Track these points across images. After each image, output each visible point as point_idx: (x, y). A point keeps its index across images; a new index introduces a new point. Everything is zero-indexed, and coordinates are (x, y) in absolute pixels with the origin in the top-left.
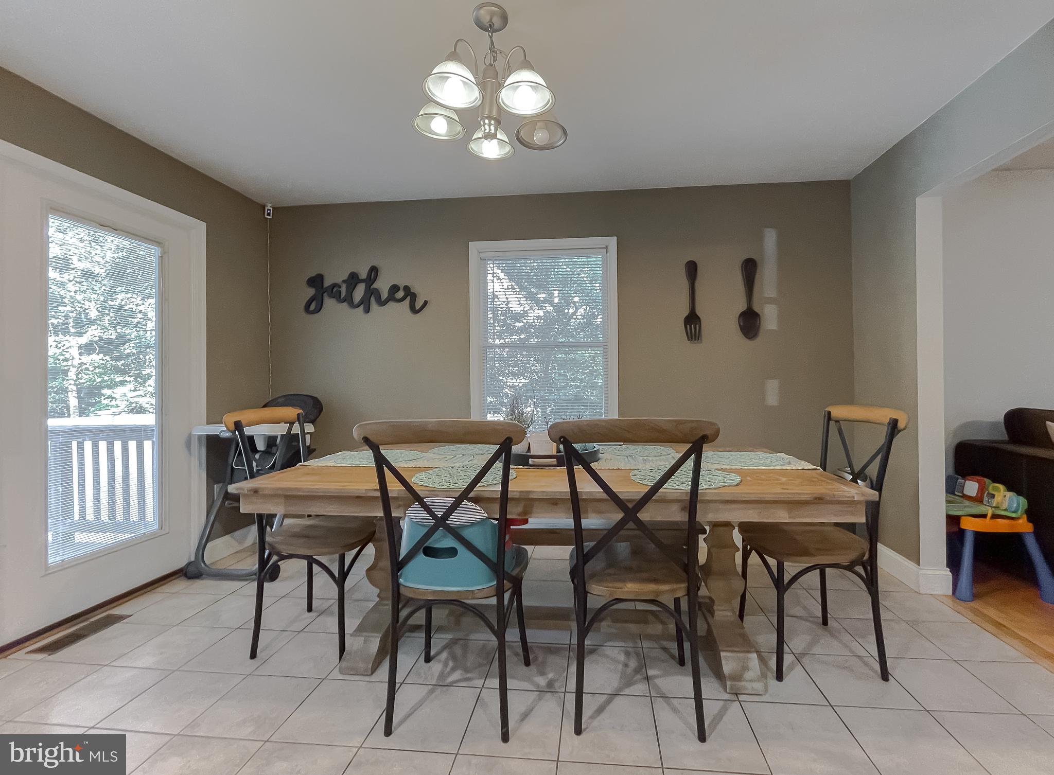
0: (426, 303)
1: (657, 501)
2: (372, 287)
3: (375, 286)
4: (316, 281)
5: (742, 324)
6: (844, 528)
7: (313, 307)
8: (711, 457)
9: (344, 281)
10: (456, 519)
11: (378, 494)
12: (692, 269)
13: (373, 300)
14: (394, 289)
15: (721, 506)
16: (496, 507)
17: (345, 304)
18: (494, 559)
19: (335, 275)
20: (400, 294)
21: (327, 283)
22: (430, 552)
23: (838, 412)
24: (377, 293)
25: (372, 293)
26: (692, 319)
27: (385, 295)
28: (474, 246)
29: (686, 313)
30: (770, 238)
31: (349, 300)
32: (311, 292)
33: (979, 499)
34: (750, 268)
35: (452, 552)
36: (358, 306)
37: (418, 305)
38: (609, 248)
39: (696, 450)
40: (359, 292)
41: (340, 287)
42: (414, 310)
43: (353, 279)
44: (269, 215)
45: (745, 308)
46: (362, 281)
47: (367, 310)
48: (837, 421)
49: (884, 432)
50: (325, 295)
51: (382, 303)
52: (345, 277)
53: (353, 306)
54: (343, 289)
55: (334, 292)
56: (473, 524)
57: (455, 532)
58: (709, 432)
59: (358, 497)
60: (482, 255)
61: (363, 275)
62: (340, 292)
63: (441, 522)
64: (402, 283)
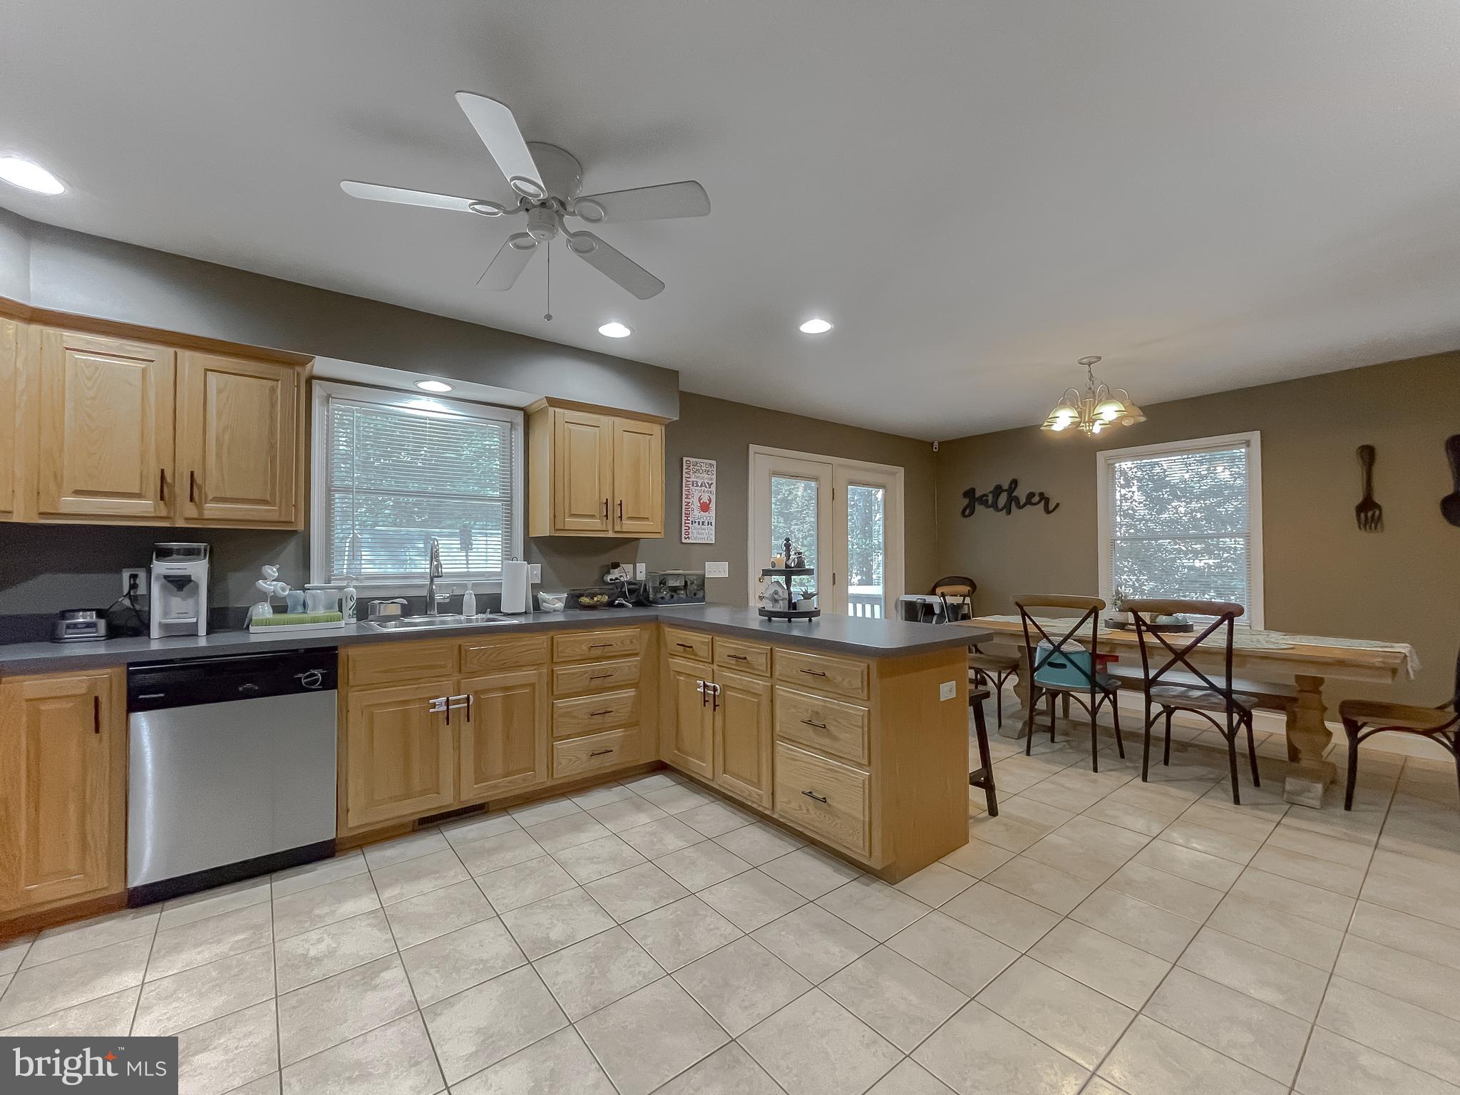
0: (1058, 505)
2: (1013, 495)
3: (1014, 494)
4: (970, 494)
5: (1445, 510)
7: (967, 512)
9: (990, 492)
10: (1065, 648)
11: (1023, 633)
12: (1368, 455)
13: (1013, 505)
14: (1031, 495)
16: (1090, 646)
17: (991, 509)
18: (1089, 672)
19: (984, 488)
20: (1036, 499)
21: (978, 494)
22: (1051, 665)
24: (1017, 500)
25: (1012, 499)
26: (1368, 510)
27: (1023, 500)
28: (1101, 455)
29: (1359, 499)
31: (995, 505)
32: (966, 501)
35: (1063, 666)
36: (1002, 510)
37: (1051, 507)
38: (1252, 442)
40: (1003, 500)
41: (987, 496)
42: (1048, 511)
43: (998, 490)
44: (936, 448)
46: (1005, 490)
47: (1009, 512)
50: (976, 503)
51: (1020, 507)
52: (992, 488)
53: (998, 510)
54: (990, 498)
55: (983, 500)
56: (1076, 653)
57: (1065, 655)
59: (1012, 634)
60: (1109, 462)
61: (1006, 486)
62: (987, 500)
63: (1057, 648)
64: (1037, 491)
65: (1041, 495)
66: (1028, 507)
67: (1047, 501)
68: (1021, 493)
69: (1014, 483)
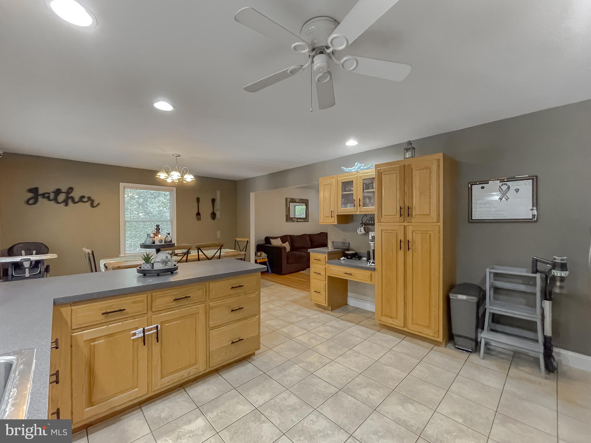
0: (99, 204)
1: (214, 258)
3: (70, 195)
4: (33, 191)
5: (212, 217)
6: (239, 260)
7: (31, 202)
8: (223, 250)
9: (51, 192)
12: (198, 200)
13: (70, 201)
14: (82, 197)
15: (223, 257)
17: (53, 202)
19: (45, 189)
20: (85, 200)
21: (41, 192)
23: (237, 239)
24: (72, 198)
25: (69, 198)
26: (198, 214)
27: (77, 200)
28: (122, 185)
29: (197, 212)
30: (218, 192)
31: (56, 200)
32: (30, 195)
33: (260, 256)
34: (213, 201)
36: (61, 203)
37: (95, 204)
38: (174, 191)
39: (221, 249)
40: (62, 197)
41: (49, 194)
42: (93, 206)
43: (58, 192)
44: (1, 155)
45: (212, 212)
46: (64, 192)
47: (67, 205)
48: (237, 241)
49: (246, 242)
50: (39, 197)
51: (75, 203)
52: (52, 190)
53: (58, 203)
54: (51, 195)
55: (45, 196)
58: (223, 244)
60: (125, 188)
61: (64, 190)
62: (49, 196)
64: (87, 195)
65: (89, 198)
66: (80, 203)
67: (92, 201)
68: (76, 195)
69: (71, 189)
